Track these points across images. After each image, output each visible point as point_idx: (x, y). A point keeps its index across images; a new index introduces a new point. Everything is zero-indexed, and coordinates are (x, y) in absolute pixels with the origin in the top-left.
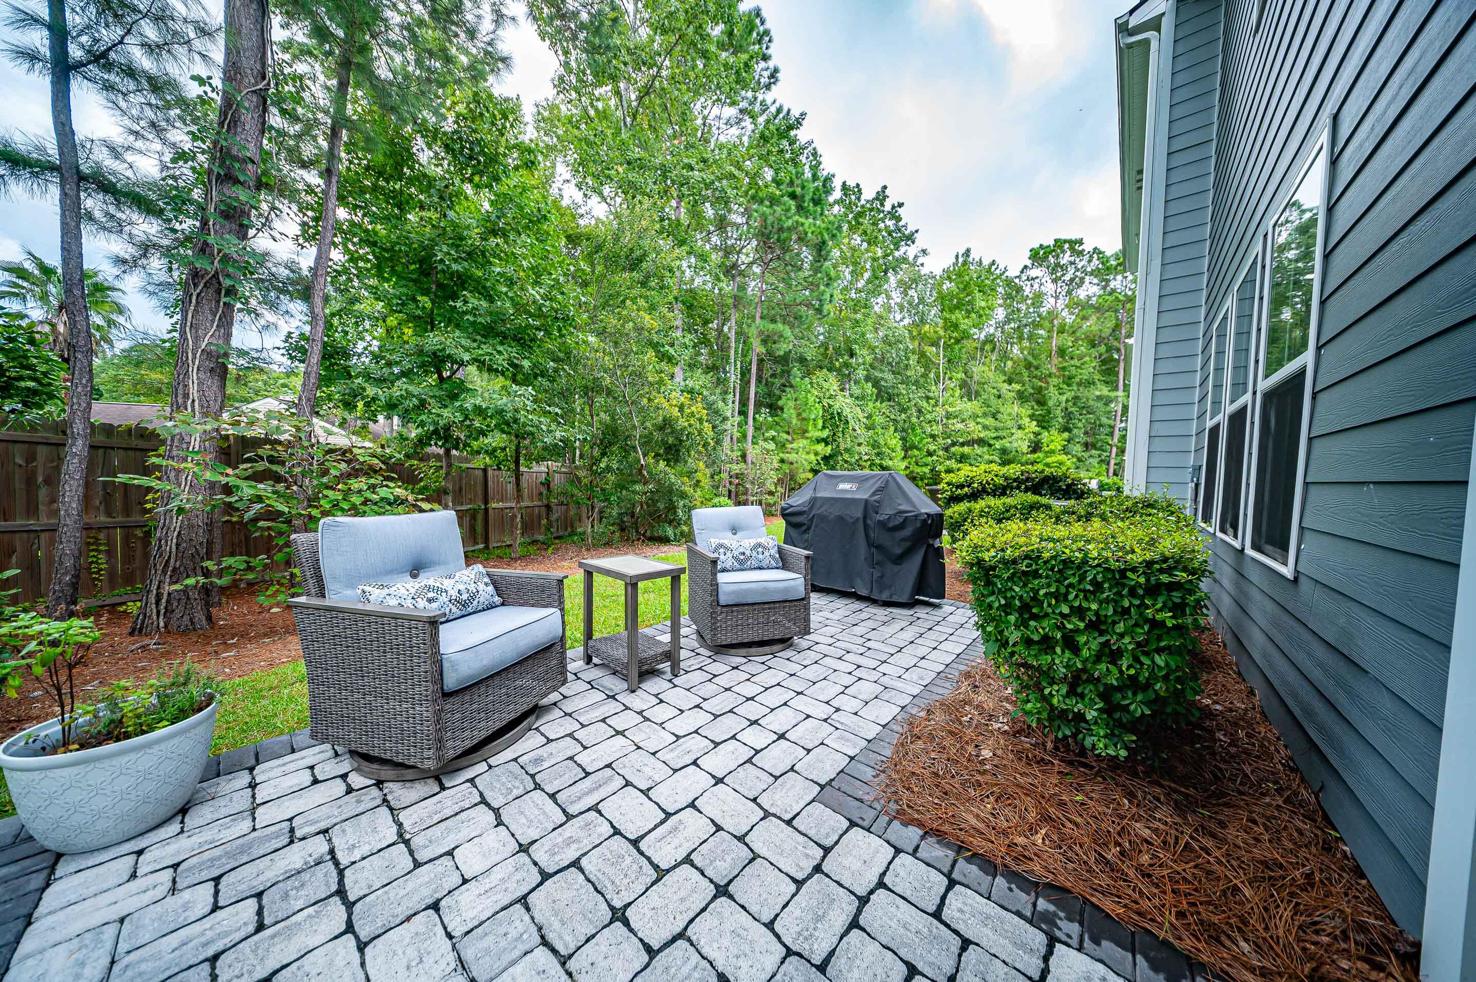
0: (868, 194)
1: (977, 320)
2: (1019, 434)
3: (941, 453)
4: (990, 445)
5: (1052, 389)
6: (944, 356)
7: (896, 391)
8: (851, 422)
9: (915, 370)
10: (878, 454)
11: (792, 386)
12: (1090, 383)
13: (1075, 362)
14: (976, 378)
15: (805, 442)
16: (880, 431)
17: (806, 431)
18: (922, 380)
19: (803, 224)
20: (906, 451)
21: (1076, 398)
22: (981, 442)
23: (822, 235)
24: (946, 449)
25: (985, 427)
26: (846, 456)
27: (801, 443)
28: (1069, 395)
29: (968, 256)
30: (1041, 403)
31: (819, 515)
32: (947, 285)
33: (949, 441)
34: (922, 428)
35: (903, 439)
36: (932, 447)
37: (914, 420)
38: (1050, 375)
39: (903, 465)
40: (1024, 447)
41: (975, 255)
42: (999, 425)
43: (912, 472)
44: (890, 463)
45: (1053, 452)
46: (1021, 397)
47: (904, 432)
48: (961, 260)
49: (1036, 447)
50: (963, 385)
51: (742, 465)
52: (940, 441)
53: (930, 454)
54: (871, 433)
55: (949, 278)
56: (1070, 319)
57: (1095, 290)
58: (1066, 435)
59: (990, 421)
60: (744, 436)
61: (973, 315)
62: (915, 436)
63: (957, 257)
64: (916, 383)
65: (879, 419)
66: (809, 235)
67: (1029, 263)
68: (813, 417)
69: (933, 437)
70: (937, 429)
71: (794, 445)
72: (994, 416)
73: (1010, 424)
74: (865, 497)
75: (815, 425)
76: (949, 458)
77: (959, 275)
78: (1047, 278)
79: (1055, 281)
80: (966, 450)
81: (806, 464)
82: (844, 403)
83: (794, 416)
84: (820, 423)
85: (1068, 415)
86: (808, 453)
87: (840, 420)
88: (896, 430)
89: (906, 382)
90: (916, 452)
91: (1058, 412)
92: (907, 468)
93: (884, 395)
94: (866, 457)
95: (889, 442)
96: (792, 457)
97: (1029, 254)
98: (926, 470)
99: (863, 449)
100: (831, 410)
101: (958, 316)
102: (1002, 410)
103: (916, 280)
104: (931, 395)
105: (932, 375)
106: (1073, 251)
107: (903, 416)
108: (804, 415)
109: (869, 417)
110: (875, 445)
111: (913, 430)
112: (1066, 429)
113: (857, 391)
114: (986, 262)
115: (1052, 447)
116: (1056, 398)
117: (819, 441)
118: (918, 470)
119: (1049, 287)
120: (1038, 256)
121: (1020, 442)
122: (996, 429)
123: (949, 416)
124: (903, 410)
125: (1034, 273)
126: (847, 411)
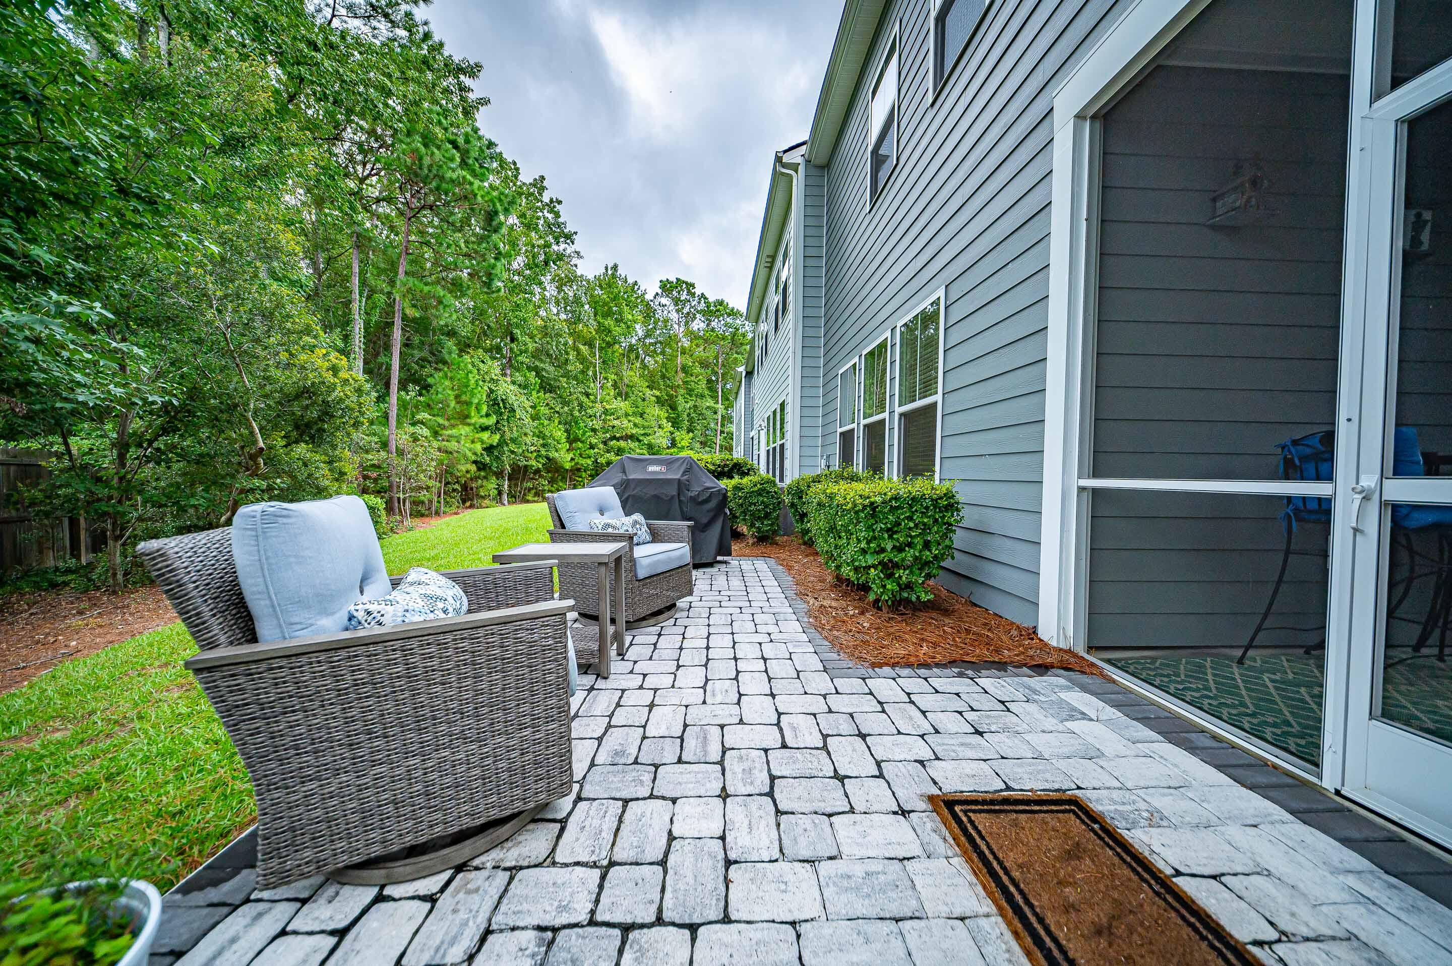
0: (526, 177)
1: (626, 331)
2: (660, 433)
3: (601, 446)
4: (640, 441)
5: (680, 398)
6: (600, 357)
7: (558, 384)
8: (518, 411)
9: (575, 367)
10: (544, 446)
11: (445, 363)
12: (702, 396)
13: (693, 378)
14: (626, 381)
15: (467, 429)
16: (546, 422)
17: (468, 416)
18: (580, 376)
19: (471, 184)
20: (571, 444)
21: (695, 406)
22: (632, 437)
23: (494, 205)
24: (605, 443)
25: (635, 425)
26: (512, 447)
27: (464, 430)
28: (691, 404)
29: (616, 270)
30: (673, 408)
31: (634, 496)
32: (598, 292)
33: (608, 435)
34: (584, 422)
35: (567, 431)
36: (594, 441)
37: (577, 414)
38: (678, 386)
39: (569, 456)
40: (665, 442)
41: (621, 272)
42: (646, 424)
43: (577, 464)
44: (557, 455)
45: (683, 448)
46: (659, 400)
47: (569, 424)
48: (610, 272)
49: (673, 444)
50: (615, 385)
51: (383, 454)
52: (600, 434)
53: (592, 447)
54: (536, 423)
55: (601, 286)
56: (687, 344)
57: (702, 326)
58: (691, 435)
59: (638, 420)
60: (386, 416)
61: (622, 325)
62: (579, 429)
63: (606, 268)
64: (575, 378)
65: (544, 410)
66: (479, 198)
67: (660, 291)
68: (476, 401)
69: (594, 430)
70: (597, 424)
71: (454, 432)
72: (641, 415)
73: (653, 423)
74: (678, 477)
75: (478, 409)
76: (608, 451)
77: (609, 285)
78: (672, 308)
79: (678, 311)
80: (622, 444)
81: (469, 454)
82: (507, 389)
83: (452, 398)
84: (484, 409)
85: (691, 421)
86: (473, 442)
87: (505, 408)
88: (560, 423)
89: (566, 375)
90: (580, 445)
91: (685, 416)
92: (572, 459)
93: (547, 387)
94: (533, 448)
95: (555, 434)
96: (453, 445)
97: (659, 284)
98: (589, 462)
99: (528, 440)
100: (493, 396)
101: (609, 322)
102: (647, 411)
103: (572, 279)
104: (590, 391)
105: (590, 373)
106: (689, 292)
107: (566, 409)
108: (464, 398)
109: (533, 407)
110: (541, 435)
111: (576, 423)
112: (689, 430)
113: (519, 378)
114: (630, 281)
115: (683, 443)
116: (684, 405)
117: (484, 429)
118: (583, 461)
119: (674, 316)
120: (667, 287)
121: (661, 439)
122: (644, 427)
123: (606, 412)
124: (565, 403)
125: (664, 301)
126: (512, 399)
